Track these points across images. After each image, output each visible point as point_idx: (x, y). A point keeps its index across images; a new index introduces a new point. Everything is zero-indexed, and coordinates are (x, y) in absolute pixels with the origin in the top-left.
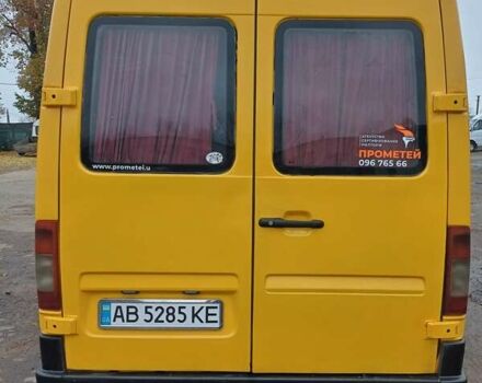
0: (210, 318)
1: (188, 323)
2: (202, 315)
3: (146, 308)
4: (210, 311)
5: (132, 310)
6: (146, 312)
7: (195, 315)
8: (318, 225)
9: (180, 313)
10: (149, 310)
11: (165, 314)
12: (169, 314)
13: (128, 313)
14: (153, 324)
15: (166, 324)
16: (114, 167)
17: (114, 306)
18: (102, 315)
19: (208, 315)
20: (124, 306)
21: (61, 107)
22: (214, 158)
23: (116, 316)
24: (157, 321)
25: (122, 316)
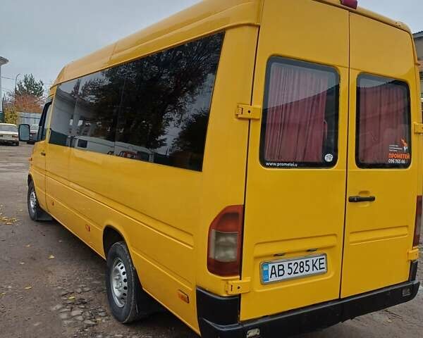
0: (322, 266)
1: (311, 272)
2: (317, 265)
3: (289, 264)
4: (322, 261)
5: (281, 267)
6: (289, 268)
7: (314, 265)
8: (372, 199)
9: (306, 265)
10: (290, 266)
11: (299, 267)
12: (301, 267)
13: (279, 270)
14: (293, 275)
15: (300, 274)
16: (278, 165)
17: (270, 266)
18: (264, 274)
19: (320, 264)
20: (276, 265)
21: (250, 120)
22: (329, 158)
23: (272, 274)
24: (295, 273)
25: (275, 273)
